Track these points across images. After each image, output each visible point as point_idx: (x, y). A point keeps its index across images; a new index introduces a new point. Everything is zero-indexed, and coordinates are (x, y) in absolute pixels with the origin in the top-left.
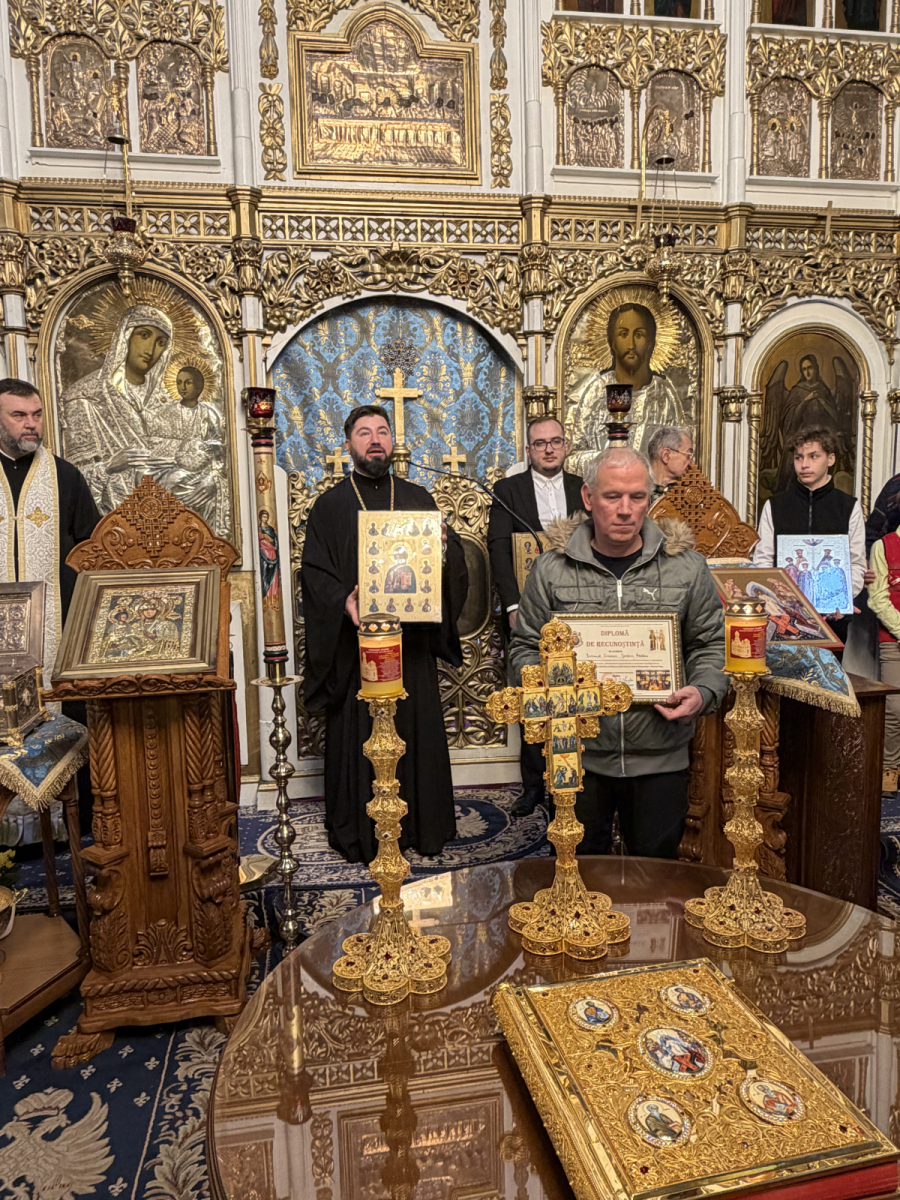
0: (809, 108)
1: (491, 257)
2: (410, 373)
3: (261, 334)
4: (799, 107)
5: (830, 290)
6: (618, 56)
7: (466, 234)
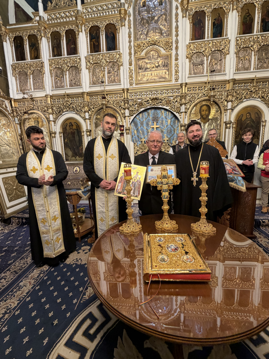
0: (251, 54)
1: (174, 97)
2: (157, 122)
3: (129, 117)
4: (249, 54)
5: (255, 97)
6: (204, 49)
7: (169, 93)
